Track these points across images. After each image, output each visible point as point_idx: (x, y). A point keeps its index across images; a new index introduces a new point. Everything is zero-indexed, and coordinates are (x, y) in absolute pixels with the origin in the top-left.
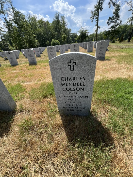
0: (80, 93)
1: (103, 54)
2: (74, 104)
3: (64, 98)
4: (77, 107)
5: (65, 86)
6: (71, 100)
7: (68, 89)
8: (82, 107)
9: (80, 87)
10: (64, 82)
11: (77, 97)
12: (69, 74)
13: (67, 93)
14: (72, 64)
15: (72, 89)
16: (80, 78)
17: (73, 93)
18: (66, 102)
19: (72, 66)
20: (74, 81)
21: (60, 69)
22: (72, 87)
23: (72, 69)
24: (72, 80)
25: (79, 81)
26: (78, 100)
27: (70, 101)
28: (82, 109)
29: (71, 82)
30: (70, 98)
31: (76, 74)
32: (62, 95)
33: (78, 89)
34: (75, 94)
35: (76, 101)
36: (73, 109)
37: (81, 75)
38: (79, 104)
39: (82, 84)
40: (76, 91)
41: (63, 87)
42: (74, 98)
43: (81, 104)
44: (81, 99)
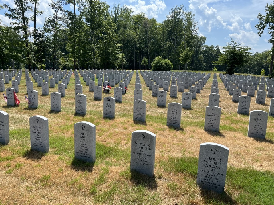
0: (217, 170)
1: (261, 129)
2: (211, 179)
3: (204, 172)
4: (213, 182)
5: (207, 163)
6: (210, 175)
7: (208, 166)
8: (218, 183)
9: (217, 166)
10: (207, 160)
11: (214, 173)
12: (211, 155)
13: (207, 169)
14: (214, 150)
15: (212, 166)
16: (218, 160)
17: (212, 169)
18: (205, 177)
19: (214, 151)
20: (214, 161)
21: (206, 151)
22: (212, 165)
23: (214, 153)
24: (213, 160)
25: (218, 162)
26: (214, 176)
27: (208, 176)
28: (217, 186)
29: (212, 161)
30: (209, 173)
31: (215, 156)
32: (203, 169)
33: (216, 167)
34: (213, 171)
35: (213, 177)
36: (209, 184)
37: (219, 158)
38: (215, 180)
39: (219, 164)
40: (214, 169)
41: (205, 163)
42: (212, 174)
43: (217, 180)
44: (217, 176)
